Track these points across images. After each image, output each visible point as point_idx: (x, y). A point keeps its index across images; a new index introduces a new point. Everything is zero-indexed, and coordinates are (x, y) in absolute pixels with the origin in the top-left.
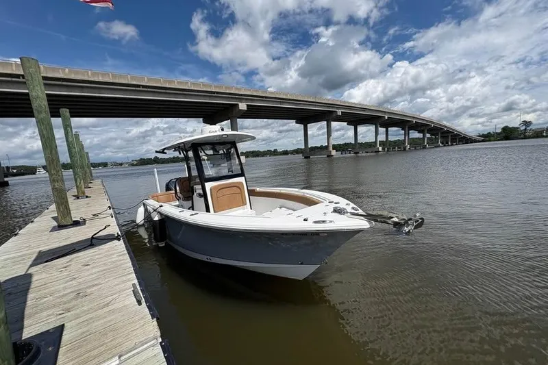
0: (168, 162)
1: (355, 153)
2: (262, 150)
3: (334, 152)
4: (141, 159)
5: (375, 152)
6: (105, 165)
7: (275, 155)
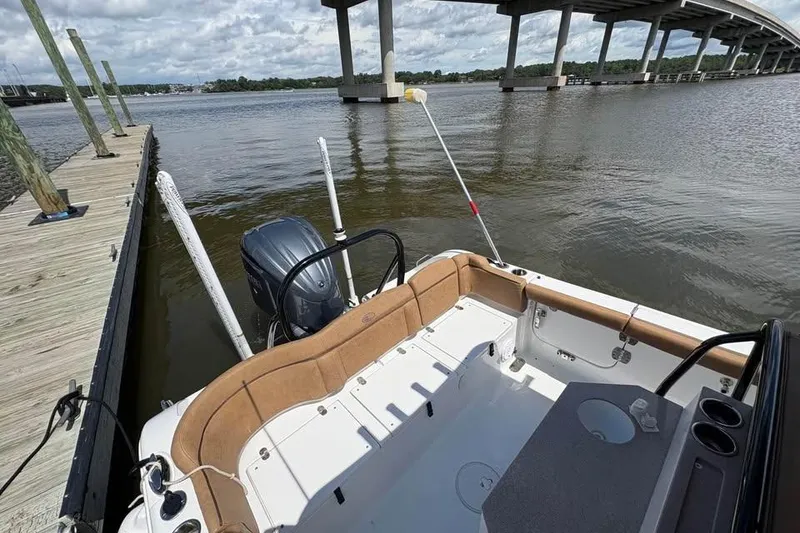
0: (263, 89)
1: (593, 84)
2: (414, 72)
3: (562, 81)
4: (220, 81)
5: (636, 83)
6: (166, 89)
7: (436, 82)
